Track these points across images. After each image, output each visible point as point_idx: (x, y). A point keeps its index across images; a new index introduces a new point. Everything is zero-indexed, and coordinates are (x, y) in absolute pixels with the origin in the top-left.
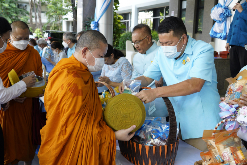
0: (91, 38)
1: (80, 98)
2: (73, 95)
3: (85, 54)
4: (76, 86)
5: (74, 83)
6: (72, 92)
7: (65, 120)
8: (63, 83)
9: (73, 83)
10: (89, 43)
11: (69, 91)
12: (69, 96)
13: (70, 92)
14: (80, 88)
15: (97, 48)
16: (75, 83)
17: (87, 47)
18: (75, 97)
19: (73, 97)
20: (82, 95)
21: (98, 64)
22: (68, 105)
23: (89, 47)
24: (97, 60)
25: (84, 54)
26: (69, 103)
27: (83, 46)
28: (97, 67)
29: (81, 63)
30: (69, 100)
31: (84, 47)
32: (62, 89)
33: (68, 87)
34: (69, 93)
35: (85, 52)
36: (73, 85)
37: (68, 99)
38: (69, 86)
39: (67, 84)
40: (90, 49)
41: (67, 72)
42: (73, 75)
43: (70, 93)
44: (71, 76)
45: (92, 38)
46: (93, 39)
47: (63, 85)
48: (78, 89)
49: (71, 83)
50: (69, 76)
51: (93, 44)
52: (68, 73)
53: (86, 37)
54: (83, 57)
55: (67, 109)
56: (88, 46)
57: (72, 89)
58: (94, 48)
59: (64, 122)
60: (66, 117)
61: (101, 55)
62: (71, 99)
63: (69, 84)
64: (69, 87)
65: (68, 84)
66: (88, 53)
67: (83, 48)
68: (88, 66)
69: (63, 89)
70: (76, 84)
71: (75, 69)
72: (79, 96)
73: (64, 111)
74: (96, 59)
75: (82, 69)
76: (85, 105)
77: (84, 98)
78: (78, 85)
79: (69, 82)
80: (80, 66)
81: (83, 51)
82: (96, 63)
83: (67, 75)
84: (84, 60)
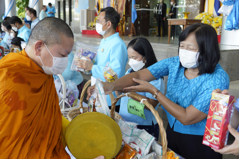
0: (49, 28)
1: (21, 114)
2: (9, 108)
3: (40, 50)
4: (15, 95)
5: (13, 92)
6: (9, 105)
9: (11, 91)
11: (4, 103)
12: (3, 110)
13: (6, 103)
14: (22, 98)
15: (57, 43)
16: (15, 91)
17: (42, 41)
18: (13, 112)
19: (10, 112)
20: (25, 107)
21: (57, 65)
24: (57, 59)
25: (38, 50)
27: (37, 39)
28: (56, 69)
29: (33, 61)
31: (39, 40)
33: (4, 96)
34: (4, 105)
35: (40, 47)
36: (10, 94)
37: (2, 114)
38: (5, 95)
39: (3, 92)
40: (47, 44)
41: (6, 73)
42: (14, 79)
43: (6, 105)
45: (51, 28)
46: (51, 30)
48: (20, 100)
49: (9, 91)
50: (9, 80)
52: (8, 74)
53: (42, 26)
54: (37, 54)
56: (44, 39)
57: (9, 100)
58: (53, 43)
61: (63, 53)
62: (6, 114)
63: (6, 92)
64: (5, 97)
65: (5, 91)
66: (44, 49)
67: (36, 42)
68: (43, 67)
70: (17, 93)
72: (18, 110)
74: (55, 59)
75: (33, 70)
76: (30, 123)
77: (30, 113)
78: (19, 95)
79: (6, 89)
80: (30, 66)
81: (36, 46)
82: (54, 63)
83: (6, 78)
84: (38, 58)
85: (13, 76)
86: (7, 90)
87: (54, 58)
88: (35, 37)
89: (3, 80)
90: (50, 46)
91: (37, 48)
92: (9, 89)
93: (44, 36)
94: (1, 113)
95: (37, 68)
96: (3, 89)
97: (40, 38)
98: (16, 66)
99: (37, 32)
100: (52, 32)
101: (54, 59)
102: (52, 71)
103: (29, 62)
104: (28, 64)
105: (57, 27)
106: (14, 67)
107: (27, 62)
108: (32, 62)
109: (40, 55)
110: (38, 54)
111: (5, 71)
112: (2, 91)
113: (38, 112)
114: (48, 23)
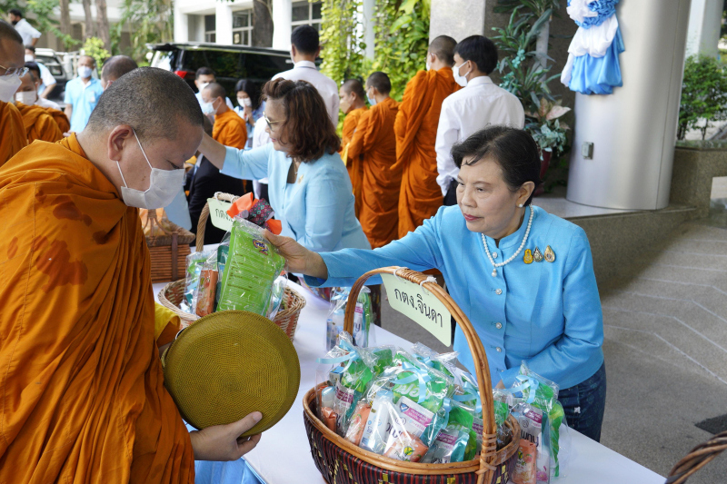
0: (150, 98)
1: (75, 293)
2: (47, 282)
3: (121, 148)
4: (61, 251)
5: (55, 241)
6: (47, 272)
7: (17, 363)
8: (16, 235)
9: (51, 239)
10: (138, 115)
11: (35, 267)
12: (34, 284)
13: (39, 268)
14: (75, 257)
15: (167, 136)
16: (61, 239)
17: (131, 127)
18: (57, 291)
19: (50, 290)
20: (83, 280)
21: (158, 189)
22: (28, 316)
23: (138, 127)
24: (159, 174)
25: (116, 148)
26: (31, 307)
28: (154, 196)
29: (98, 169)
30: (34, 298)
31: (121, 123)
32: (11, 257)
33: (33, 251)
34: (35, 272)
35: (122, 140)
36: (49, 248)
37: (31, 293)
38: (36, 250)
39: (30, 241)
40: (140, 134)
41: (37, 195)
42: (56, 209)
43: (40, 273)
44: (47, 212)
45: (155, 100)
46: (156, 105)
47: (15, 240)
48: (70, 261)
49: (45, 239)
50: (41, 211)
51: (154, 120)
52: (41, 199)
53: (132, 91)
55: (24, 326)
56: (135, 124)
57: (46, 260)
59: (12, 369)
60: (17, 354)
61: (175, 161)
62: (40, 294)
63: (38, 243)
64: (37, 254)
65: (35, 241)
66: (132, 148)
67: (116, 128)
68: (124, 189)
69: (13, 254)
70: (64, 245)
71: (68, 187)
72: (70, 285)
73: (15, 332)
74: (156, 173)
75: (98, 190)
76: (94, 314)
77: (91, 292)
78: (68, 249)
79: (37, 236)
80: (90, 180)
81: (115, 138)
82: (151, 183)
83: (35, 207)
84: (113, 166)
85: (53, 204)
86: (40, 237)
87: (153, 169)
88: (113, 115)
89: (29, 211)
90: (149, 142)
91: (116, 141)
92: (45, 235)
93: (137, 117)
94: (29, 290)
95: (105, 186)
96: (30, 235)
97: (125, 119)
98: (57, 180)
99: (118, 103)
100: (157, 110)
101: (152, 173)
102: (144, 200)
103: (89, 172)
104: (87, 176)
105: (170, 97)
106: (54, 180)
107: (83, 170)
108: (97, 171)
109: (119, 160)
110: (117, 158)
111: (33, 188)
112: (28, 239)
113: (110, 289)
114: (148, 86)
